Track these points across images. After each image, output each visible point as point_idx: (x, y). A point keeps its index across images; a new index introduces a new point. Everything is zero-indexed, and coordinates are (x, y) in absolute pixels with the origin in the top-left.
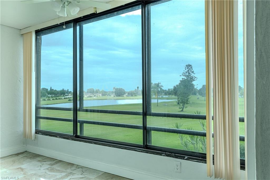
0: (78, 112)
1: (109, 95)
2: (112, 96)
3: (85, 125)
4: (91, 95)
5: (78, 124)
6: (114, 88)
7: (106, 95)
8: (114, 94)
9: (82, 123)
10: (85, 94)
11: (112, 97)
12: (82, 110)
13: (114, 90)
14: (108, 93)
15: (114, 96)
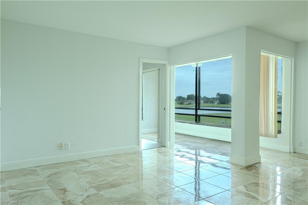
0: (198, 110)
1: (212, 102)
2: (216, 103)
3: (201, 117)
4: (192, 102)
5: (198, 117)
6: (218, 94)
7: (209, 103)
8: (218, 101)
9: (200, 116)
10: (185, 101)
11: (216, 105)
12: (199, 109)
13: (218, 97)
14: (211, 100)
15: (218, 104)
